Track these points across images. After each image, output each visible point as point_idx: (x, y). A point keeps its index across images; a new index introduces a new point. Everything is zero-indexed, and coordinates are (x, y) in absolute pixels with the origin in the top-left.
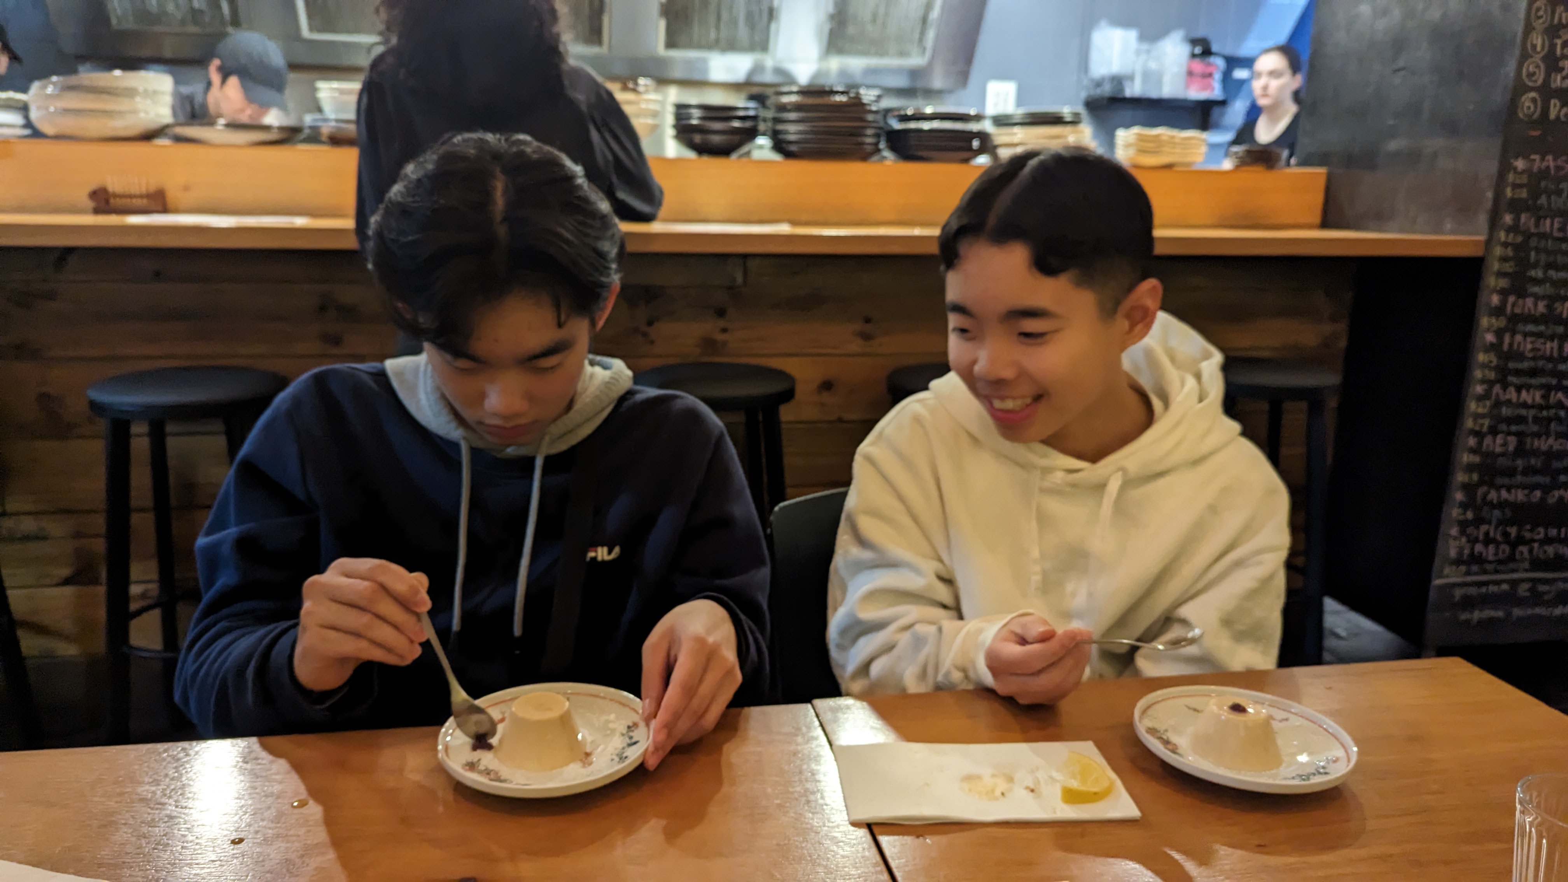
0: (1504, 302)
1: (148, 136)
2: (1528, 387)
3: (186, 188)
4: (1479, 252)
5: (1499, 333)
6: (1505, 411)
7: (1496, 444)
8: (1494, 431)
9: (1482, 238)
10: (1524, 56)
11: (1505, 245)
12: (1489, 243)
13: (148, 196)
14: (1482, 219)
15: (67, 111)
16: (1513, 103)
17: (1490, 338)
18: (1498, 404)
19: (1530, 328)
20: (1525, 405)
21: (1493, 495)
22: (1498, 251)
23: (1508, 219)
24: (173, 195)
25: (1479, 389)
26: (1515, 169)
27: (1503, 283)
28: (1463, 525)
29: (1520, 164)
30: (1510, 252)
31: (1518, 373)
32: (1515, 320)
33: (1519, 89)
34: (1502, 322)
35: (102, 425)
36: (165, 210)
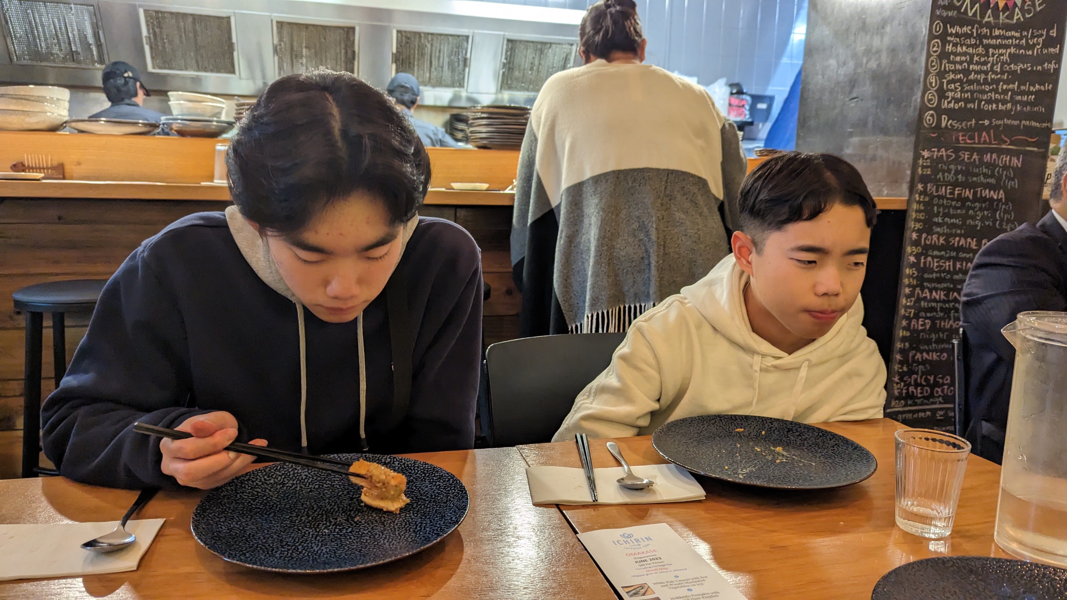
0: (920, 237)
1: (54, 129)
2: (936, 289)
3: (79, 164)
4: (903, 207)
5: (918, 256)
6: (923, 304)
7: (918, 324)
8: (917, 316)
9: (906, 198)
10: (925, 90)
11: (919, 202)
12: (909, 202)
13: (53, 168)
14: (905, 187)
16: (920, 117)
17: (912, 259)
18: (919, 300)
19: (936, 253)
20: (935, 300)
21: (918, 356)
22: (915, 206)
23: (920, 187)
24: (69, 168)
25: (907, 290)
26: (923, 156)
27: (918, 226)
28: (902, 375)
29: (926, 154)
30: (922, 208)
31: (930, 280)
32: (927, 249)
33: (923, 109)
34: (919, 249)
36: (64, 178)
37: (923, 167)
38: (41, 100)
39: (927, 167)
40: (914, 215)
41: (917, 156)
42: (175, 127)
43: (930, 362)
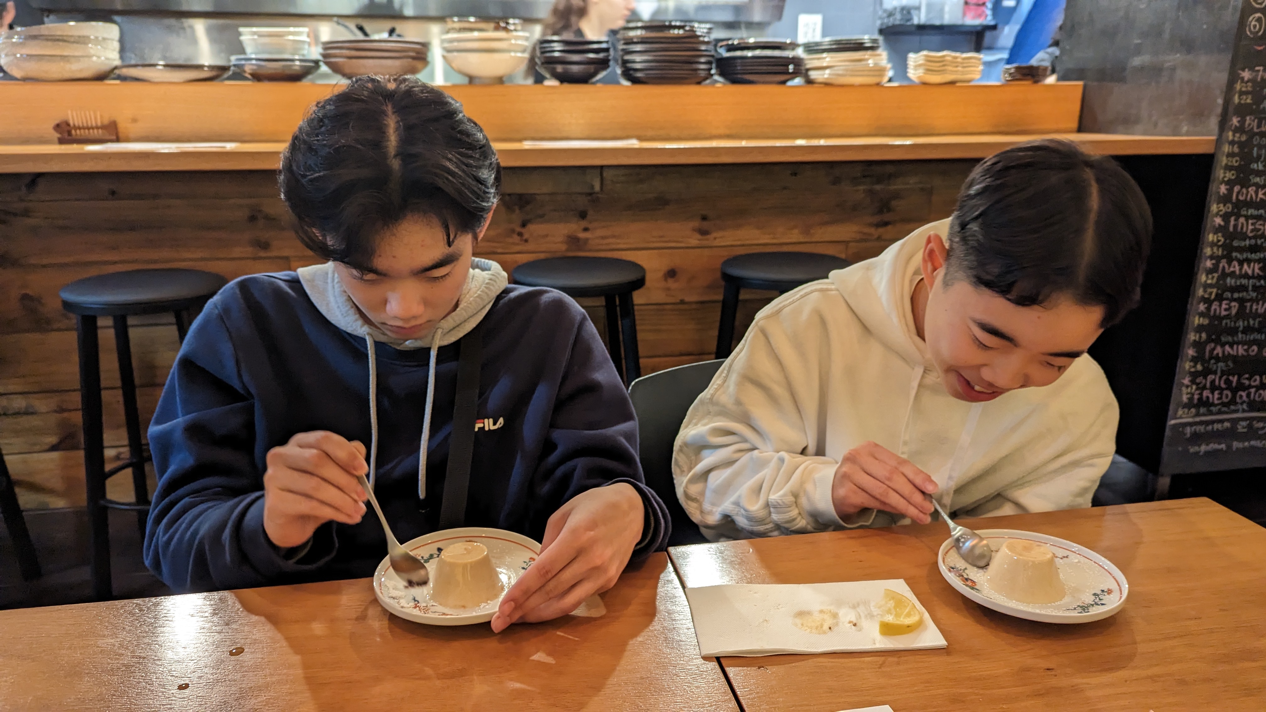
0: (1230, 191)
1: (101, 77)
2: (1249, 261)
3: (134, 120)
4: (1210, 150)
5: (1226, 217)
6: (1230, 281)
7: (1221, 309)
8: (1220, 298)
9: (1214, 138)
11: (1232, 143)
12: (1219, 143)
13: (103, 127)
14: (1213, 123)
15: (30, 56)
16: (1242, 22)
17: (1218, 221)
18: (1224, 275)
19: (1251, 211)
20: (1246, 276)
21: (1219, 350)
22: (1226, 148)
23: (1235, 121)
24: (124, 126)
25: (1209, 264)
26: (1243, 79)
27: (1229, 175)
28: (1194, 375)
29: (1246, 75)
30: (1236, 150)
31: (1240, 250)
32: (1239, 206)
33: (1247, 10)
34: (1228, 208)
35: (74, 320)
36: (118, 140)
37: (1241, 93)
38: (83, 40)
39: (1246, 93)
40: (1224, 161)
41: (1233, 78)
42: (248, 68)
43: (1235, 358)
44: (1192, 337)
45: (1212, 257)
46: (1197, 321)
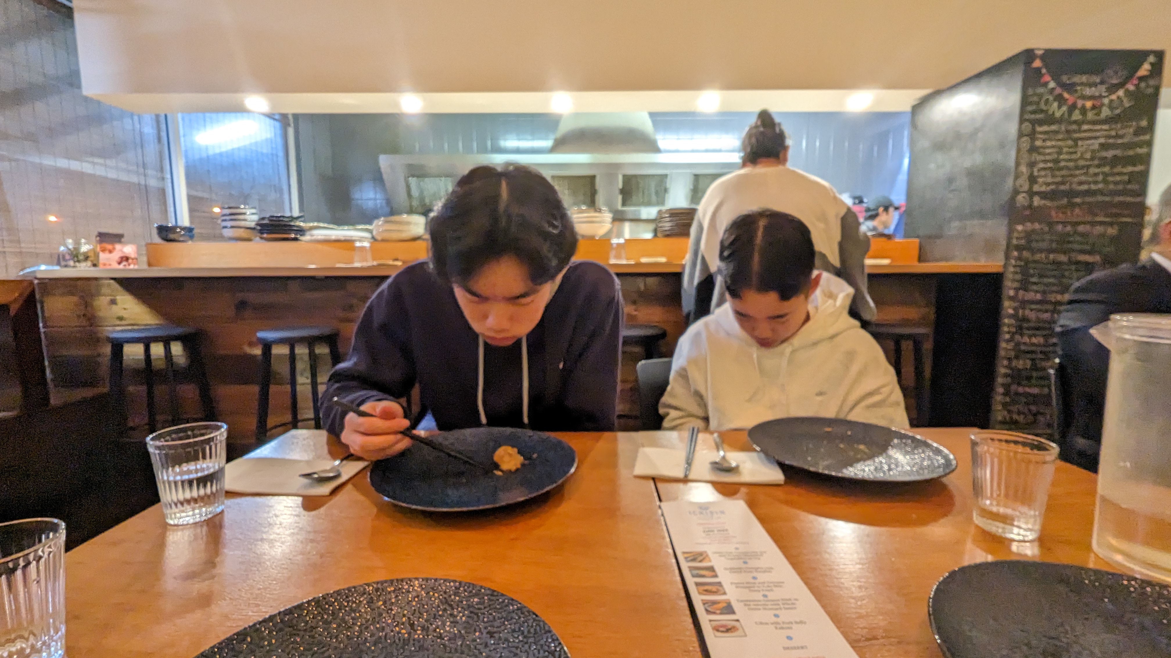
0: (1017, 294)
2: (1035, 336)
4: (1001, 270)
5: (1015, 309)
6: (1023, 348)
7: (1020, 364)
8: (1017, 357)
9: (1002, 263)
10: (1017, 177)
11: (1015, 266)
12: (1005, 266)
14: (1001, 256)
16: (1013, 199)
17: (1011, 311)
18: (1018, 344)
19: (1033, 306)
20: (1033, 345)
21: (1021, 390)
22: (1012, 269)
23: (1016, 253)
25: (1007, 336)
26: (1017, 231)
27: (1016, 285)
28: (1005, 405)
29: (1020, 228)
30: (1018, 270)
31: (1028, 329)
32: (1024, 304)
33: (1016, 192)
34: (1016, 304)
37: (1017, 238)
39: (1021, 238)
40: (1010, 276)
41: (1011, 231)
44: (1000, 380)
45: (1009, 332)
46: (1003, 371)
